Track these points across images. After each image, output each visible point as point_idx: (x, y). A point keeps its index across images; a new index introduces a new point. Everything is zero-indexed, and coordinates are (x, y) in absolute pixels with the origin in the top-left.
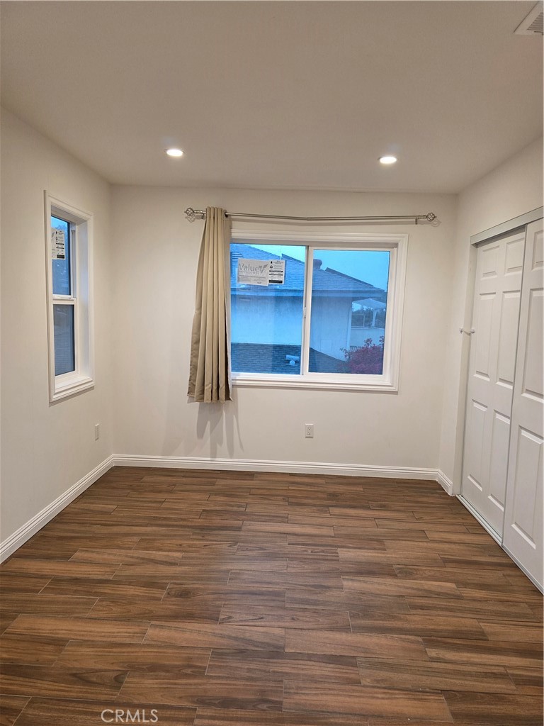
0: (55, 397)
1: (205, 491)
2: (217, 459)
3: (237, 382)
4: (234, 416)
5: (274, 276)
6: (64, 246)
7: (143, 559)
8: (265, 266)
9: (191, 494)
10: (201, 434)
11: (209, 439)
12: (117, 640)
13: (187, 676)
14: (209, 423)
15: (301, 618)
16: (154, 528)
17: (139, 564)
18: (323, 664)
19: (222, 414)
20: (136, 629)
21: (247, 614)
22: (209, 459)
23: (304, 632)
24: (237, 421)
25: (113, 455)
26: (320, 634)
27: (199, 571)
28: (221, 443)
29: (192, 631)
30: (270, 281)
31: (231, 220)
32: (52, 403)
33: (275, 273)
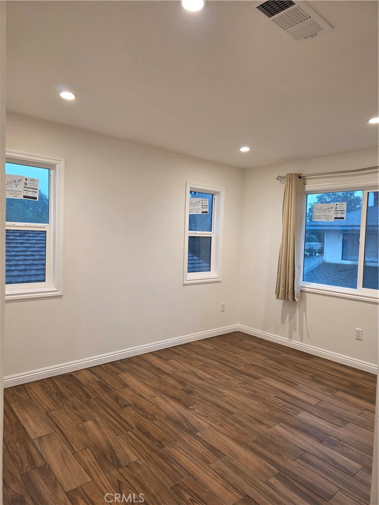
0: (186, 282)
1: (265, 355)
2: (292, 341)
3: (306, 289)
4: (304, 313)
5: (338, 214)
6: (208, 207)
7: (193, 372)
8: (332, 208)
9: (258, 355)
10: (283, 322)
11: (288, 326)
12: (143, 395)
13: (147, 418)
14: (288, 314)
15: (226, 427)
16: (216, 363)
17: (188, 373)
18: (205, 448)
19: (296, 310)
20: (154, 394)
21: (203, 412)
22: (288, 339)
23: (217, 433)
24: (306, 315)
25: (238, 324)
26: (224, 437)
27: (209, 387)
28: (295, 330)
29: (171, 405)
30: (335, 218)
31: (304, 180)
32: (184, 285)
33: (339, 212)
